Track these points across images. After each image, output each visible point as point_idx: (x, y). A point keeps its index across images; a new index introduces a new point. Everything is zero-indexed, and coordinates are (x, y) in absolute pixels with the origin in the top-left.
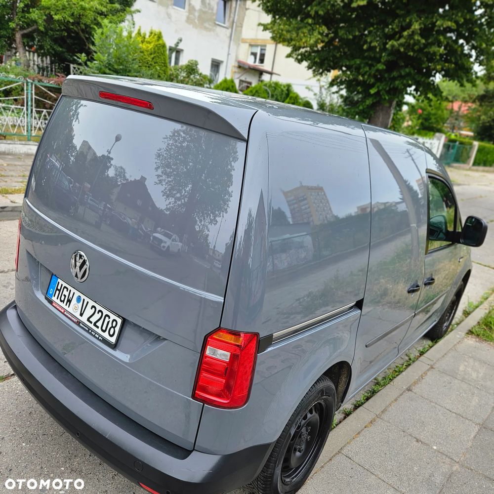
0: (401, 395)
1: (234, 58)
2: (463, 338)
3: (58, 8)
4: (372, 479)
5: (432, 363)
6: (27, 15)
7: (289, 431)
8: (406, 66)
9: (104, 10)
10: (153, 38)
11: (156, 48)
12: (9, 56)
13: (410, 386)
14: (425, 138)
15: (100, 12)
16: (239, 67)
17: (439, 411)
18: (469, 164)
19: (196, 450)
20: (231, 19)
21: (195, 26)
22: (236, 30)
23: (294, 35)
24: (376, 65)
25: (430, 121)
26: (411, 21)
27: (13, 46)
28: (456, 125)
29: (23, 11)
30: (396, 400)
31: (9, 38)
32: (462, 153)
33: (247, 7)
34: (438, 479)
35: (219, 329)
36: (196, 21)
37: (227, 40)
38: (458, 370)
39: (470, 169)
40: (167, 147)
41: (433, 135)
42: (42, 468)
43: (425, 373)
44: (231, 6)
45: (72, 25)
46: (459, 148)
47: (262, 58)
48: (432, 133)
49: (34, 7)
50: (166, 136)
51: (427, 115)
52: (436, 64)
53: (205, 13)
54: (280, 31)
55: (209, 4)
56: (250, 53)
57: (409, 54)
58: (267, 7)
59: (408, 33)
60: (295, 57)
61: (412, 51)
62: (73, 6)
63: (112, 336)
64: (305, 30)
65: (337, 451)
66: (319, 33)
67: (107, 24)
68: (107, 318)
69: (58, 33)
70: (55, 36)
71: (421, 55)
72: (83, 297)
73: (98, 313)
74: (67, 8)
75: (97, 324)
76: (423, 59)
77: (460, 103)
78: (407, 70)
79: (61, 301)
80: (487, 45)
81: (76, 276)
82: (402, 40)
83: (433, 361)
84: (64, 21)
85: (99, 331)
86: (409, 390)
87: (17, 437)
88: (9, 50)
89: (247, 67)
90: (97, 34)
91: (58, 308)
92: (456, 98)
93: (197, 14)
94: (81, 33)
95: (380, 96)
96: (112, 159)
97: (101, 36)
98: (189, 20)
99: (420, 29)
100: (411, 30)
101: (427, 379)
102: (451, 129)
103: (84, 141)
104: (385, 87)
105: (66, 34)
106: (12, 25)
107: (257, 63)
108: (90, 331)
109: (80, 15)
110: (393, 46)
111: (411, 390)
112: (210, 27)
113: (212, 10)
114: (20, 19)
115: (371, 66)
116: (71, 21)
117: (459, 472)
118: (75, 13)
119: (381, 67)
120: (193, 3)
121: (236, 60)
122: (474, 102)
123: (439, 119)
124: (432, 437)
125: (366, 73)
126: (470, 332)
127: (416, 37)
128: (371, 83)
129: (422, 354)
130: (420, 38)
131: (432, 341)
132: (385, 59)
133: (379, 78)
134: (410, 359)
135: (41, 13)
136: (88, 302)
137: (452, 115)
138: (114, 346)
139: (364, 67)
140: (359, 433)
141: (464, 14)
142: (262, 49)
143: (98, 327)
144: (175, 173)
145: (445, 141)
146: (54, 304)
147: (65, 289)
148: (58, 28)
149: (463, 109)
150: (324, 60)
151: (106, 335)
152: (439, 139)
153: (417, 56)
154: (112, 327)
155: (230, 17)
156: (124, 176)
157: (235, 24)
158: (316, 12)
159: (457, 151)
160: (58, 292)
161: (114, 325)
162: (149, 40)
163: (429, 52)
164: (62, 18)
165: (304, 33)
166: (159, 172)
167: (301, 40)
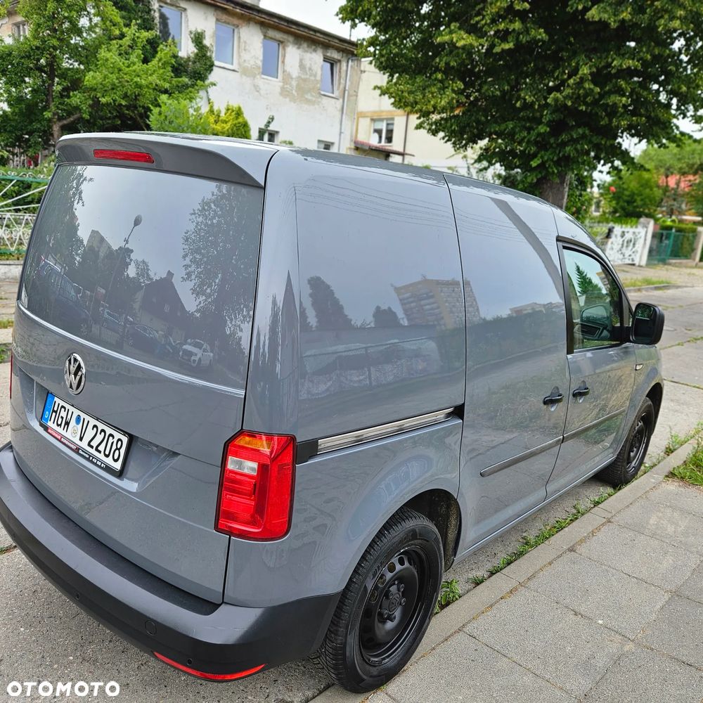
0: (559, 557)
1: (348, 138)
2: (660, 483)
3: (106, 88)
4: (503, 663)
5: (609, 516)
6: (66, 100)
7: (363, 582)
8: (578, 126)
9: (167, 85)
10: (230, 115)
11: (235, 128)
12: (46, 156)
13: (574, 545)
14: (624, 226)
15: (163, 89)
16: (357, 149)
17: (613, 576)
18: (694, 260)
19: (226, 603)
20: (342, 86)
21: (293, 100)
22: (348, 100)
23: (419, 96)
24: (537, 128)
25: (635, 204)
26: (578, 64)
27: (50, 143)
28: (674, 208)
29: (62, 96)
30: (550, 563)
31: (45, 131)
32: (682, 244)
33: (362, 69)
34: (601, 662)
35: (241, 433)
36: (294, 92)
37: (338, 114)
38: (648, 523)
39: (696, 266)
40: (196, 227)
41: (637, 222)
42: (43, 657)
43: (598, 529)
44: (340, 69)
45: (127, 110)
46: (676, 238)
47: (390, 136)
48: (634, 220)
49: (74, 90)
50: (194, 210)
51: (629, 196)
52: (620, 118)
53: (305, 80)
54: (400, 93)
55: (310, 69)
56: (372, 131)
57: (581, 108)
58: (381, 63)
59: (575, 80)
60: (428, 127)
61: (584, 105)
62: (126, 84)
63: (116, 461)
64: (434, 89)
65: (456, 628)
66: (453, 91)
67: (166, 101)
68: (111, 438)
69: (110, 121)
70: (107, 126)
71: (596, 110)
72: (83, 416)
73: (100, 434)
74: (118, 87)
75: (99, 448)
76: (600, 113)
77: (678, 177)
78: (580, 131)
79: (58, 425)
80: (688, 88)
81: (71, 387)
82: (568, 91)
83: (611, 513)
84: (115, 104)
85: (101, 456)
86: (572, 550)
87: (15, 621)
88: (45, 149)
89: (367, 148)
90: (153, 115)
91: (54, 434)
92: (671, 170)
93: (294, 83)
94: (138, 118)
95: (547, 169)
96: (132, 251)
97: (158, 117)
98: (284, 92)
99: (591, 74)
100: (578, 76)
101: (600, 535)
102: (668, 214)
103: (93, 232)
104: (551, 157)
105: (119, 122)
106: (47, 115)
107: (383, 143)
108: (91, 458)
109: (136, 96)
110: (556, 100)
111: (574, 551)
112: (314, 99)
113: (315, 76)
114: (57, 107)
115: (529, 130)
116: (124, 103)
117: (633, 653)
118: (129, 93)
119: (543, 129)
120: (288, 68)
121: (352, 140)
122: (695, 173)
123: (647, 200)
124: (598, 609)
125: (523, 140)
126: (671, 475)
127: (587, 85)
128: (532, 152)
129: (597, 504)
130: (592, 86)
131: (614, 488)
132: (548, 119)
133: (542, 144)
134: (579, 512)
135: (85, 97)
136: (88, 422)
137: (667, 194)
138: (120, 474)
139: (520, 131)
140: (491, 606)
141: (651, 48)
142: (388, 124)
143: (100, 452)
144: (205, 259)
145: (655, 229)
146: (49, 431)
147: (63, 409)
148: (109, 115)
149: (682, 185)
150: (465, 127)
151: (109, 461)
152: (646, 226)
153: (591, 110)
154: (117, 449)
155: (339, 84)
156: (148, 275)
157: (346, 92)
158: (447, 64)
159: (675, 241)
160: (54, 414)
161: (119, 447)
162: (224, 119)
163: (607, 105)
164: (112, 101)
165: (432, 93)
166: (187, 261)
167: (429, 102)
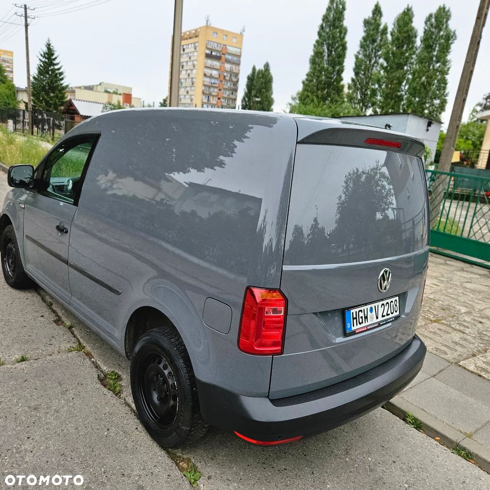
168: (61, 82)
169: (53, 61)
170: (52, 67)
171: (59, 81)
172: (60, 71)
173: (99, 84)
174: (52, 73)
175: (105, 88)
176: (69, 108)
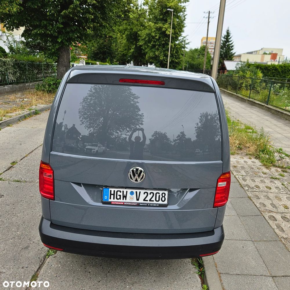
28: (77, 53)
41: (79, 61)
52: (89, 23)
61: (76, 17)
63: (164, 201)
68: (157, 194)
72: (135, 191)
73: (150, 194)
75: (152, 200)
76: (82, 21)
79: (118, 199)
81: (137, 180)
85: (154, 202)
91: (117, 203)
99: (79, 4)
100: (75, 5)
108: (149, 205)
110: (65, 13)
119: (60, 26)
128: (56, 35)
132: (61, 21)
136: (140, 192)
138: (167, 205)
139: (49, 26)
146: (113, 203)
147: (118, 192)
151: (160, 202)
160: (112, 196)
161: (164, 196)
163: (85, 17)
168: (232, 51)
169: (229, 40)
170: (228, 43)
171: (230, 51)
172: (232, 45)
173: (261, 49)
174: (227, 47)
175: (264, 51)
176: (223, 67)
